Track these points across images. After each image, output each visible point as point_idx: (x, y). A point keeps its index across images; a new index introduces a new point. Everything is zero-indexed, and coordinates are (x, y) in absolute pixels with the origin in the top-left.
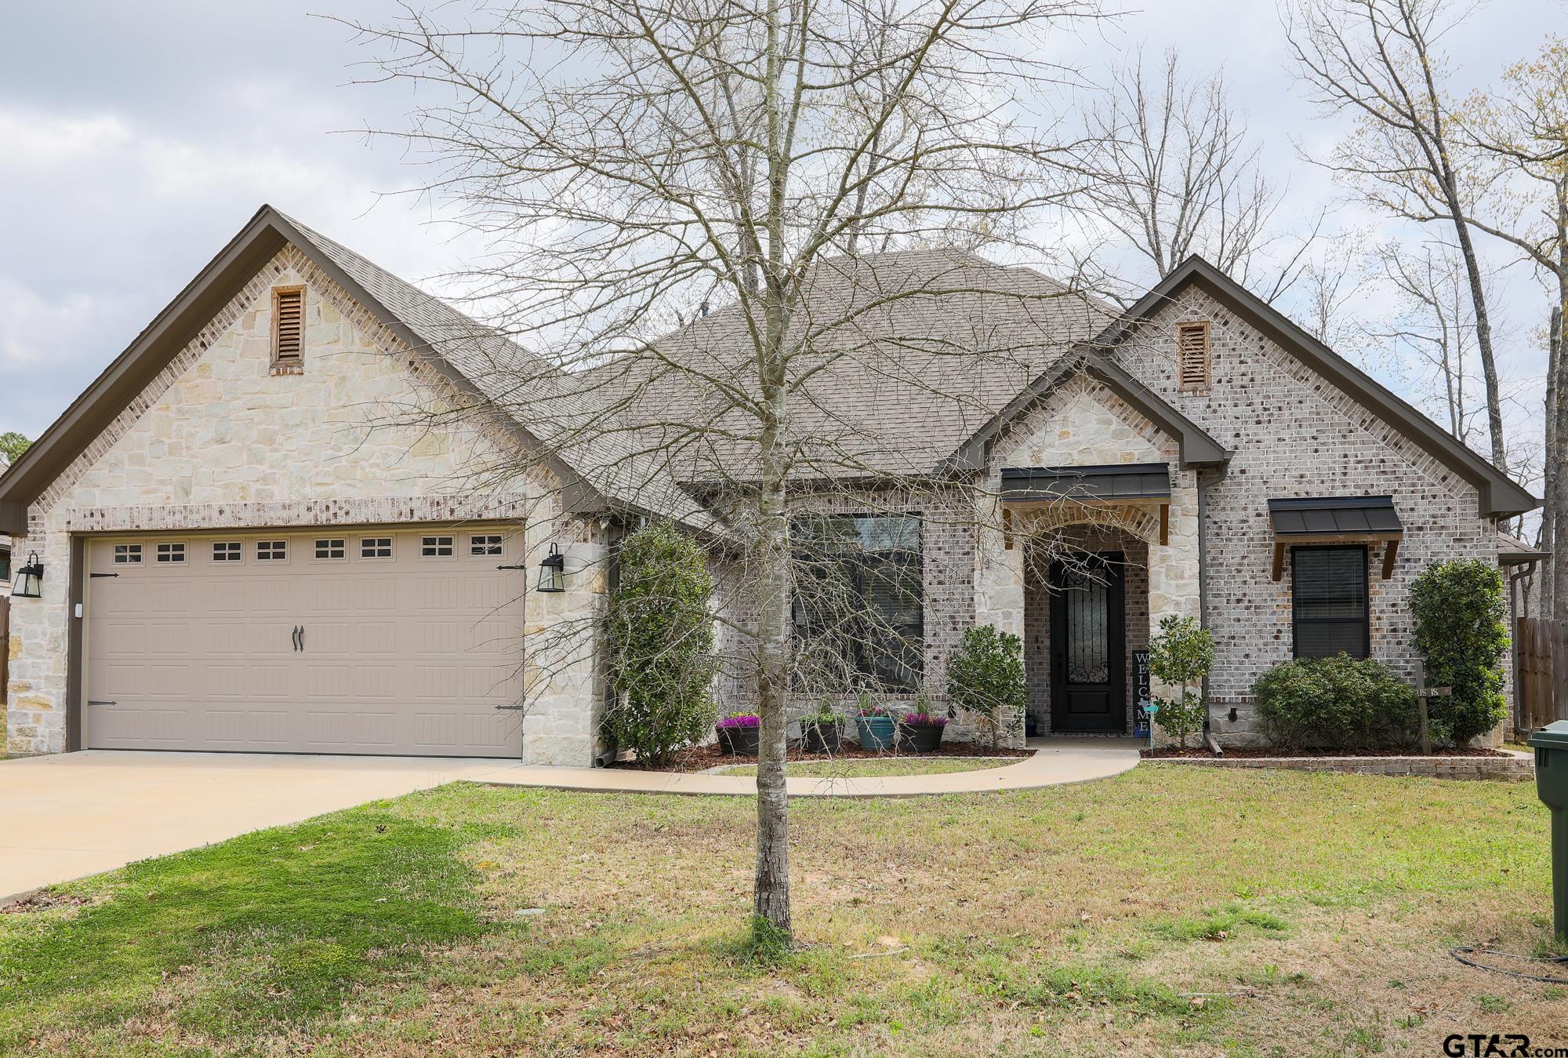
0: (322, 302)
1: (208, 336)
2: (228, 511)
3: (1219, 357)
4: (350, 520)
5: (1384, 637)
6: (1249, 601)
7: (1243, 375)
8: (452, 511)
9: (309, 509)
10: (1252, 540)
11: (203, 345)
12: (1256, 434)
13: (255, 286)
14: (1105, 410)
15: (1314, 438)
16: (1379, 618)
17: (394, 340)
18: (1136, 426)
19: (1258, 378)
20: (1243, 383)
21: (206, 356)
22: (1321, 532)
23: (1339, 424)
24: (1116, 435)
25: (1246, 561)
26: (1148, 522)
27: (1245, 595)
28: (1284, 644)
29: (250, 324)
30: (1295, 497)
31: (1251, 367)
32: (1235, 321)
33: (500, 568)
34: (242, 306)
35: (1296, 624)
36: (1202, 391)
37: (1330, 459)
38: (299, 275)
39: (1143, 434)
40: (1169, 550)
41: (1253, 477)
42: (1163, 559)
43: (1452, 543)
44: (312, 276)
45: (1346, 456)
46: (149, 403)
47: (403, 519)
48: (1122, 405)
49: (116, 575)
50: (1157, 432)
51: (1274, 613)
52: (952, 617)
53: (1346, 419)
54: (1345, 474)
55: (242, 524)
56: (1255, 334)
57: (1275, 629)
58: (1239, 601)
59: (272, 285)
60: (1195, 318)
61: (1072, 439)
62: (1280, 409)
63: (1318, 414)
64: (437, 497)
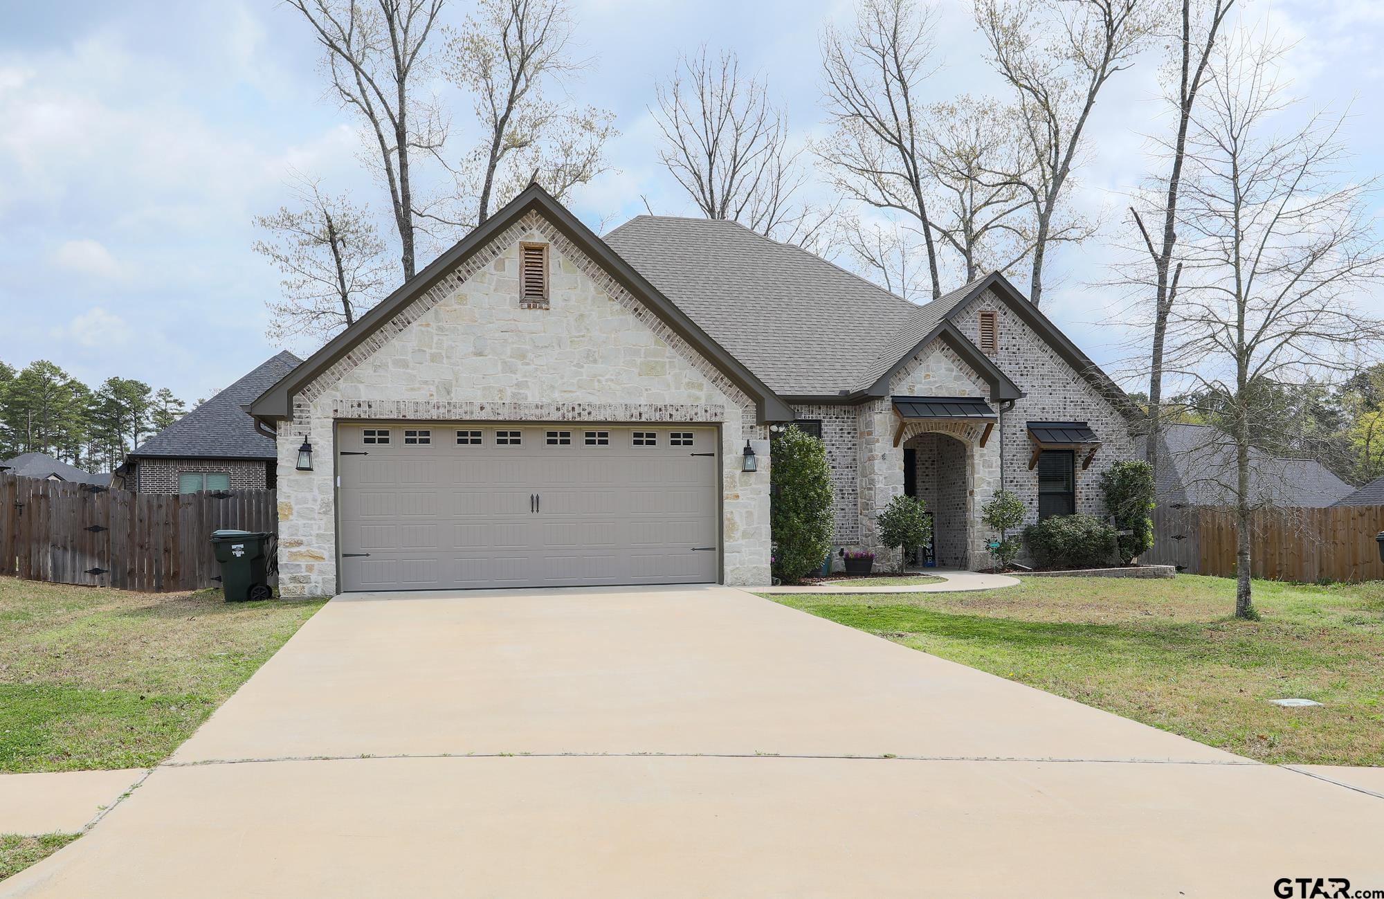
0: (562, 257)
1: (464, 272)
2: (488, 408)
3: (1001, 334)
4: (591, 419)
5: (1083, 503)
6: (1017, 482)
7: (1014, 346)
8: (671, 415)
9: (558, 409)
10: (1018, 445)
11: (459, 279)
12: (1020, 382)
13: (505, 239)
14: (950, 362)
15: (1050, 386)
16: (1081, 492)
17: (622, 292)
18: (967, 374)
19: (1021, 348)
20: (1014, 351)
21: (463, 288)
22: (1050, 443)
23: (1063, 379)
24: (957, 378)
25: (1015, 458)
26: (974, 433)
27: (1014, 478)
28: (1034, 507)
29: (501, 266)
30: (1039, 420)
31: (1017, 341)
32: (1010, 312)
33: (692, 455)
34: (494, 253)
35: (1040, 495)
36: (993, 354)
37: (1057, 399)
38: (542, 236)
39: (971, 379)
40: (985, 450)
41: (1019, 408)
42: (982, 455)
43: (1115, 450)
44: (553, 238)
45: (1065, 398)
46: (411, 320)
47: (634, 419)
48: (959, 360)
49: (366, 454)
50: (978, 378)
51: (1029, 489)
52: (841, 490)
53: (1065, 377)
54: (1065, 408)
55: (501, 418)
56: (1020, 322)
57: (1030, 498)
58: (1011, 482)
59: (519, 240)
60: (989, 309)
61: (931, 379)
62: (1033, 368)
63: (1052, 372)
64: (660, 404)
